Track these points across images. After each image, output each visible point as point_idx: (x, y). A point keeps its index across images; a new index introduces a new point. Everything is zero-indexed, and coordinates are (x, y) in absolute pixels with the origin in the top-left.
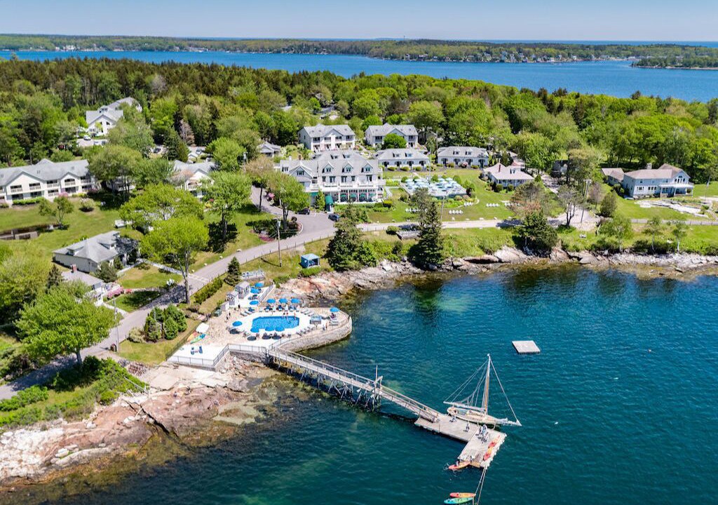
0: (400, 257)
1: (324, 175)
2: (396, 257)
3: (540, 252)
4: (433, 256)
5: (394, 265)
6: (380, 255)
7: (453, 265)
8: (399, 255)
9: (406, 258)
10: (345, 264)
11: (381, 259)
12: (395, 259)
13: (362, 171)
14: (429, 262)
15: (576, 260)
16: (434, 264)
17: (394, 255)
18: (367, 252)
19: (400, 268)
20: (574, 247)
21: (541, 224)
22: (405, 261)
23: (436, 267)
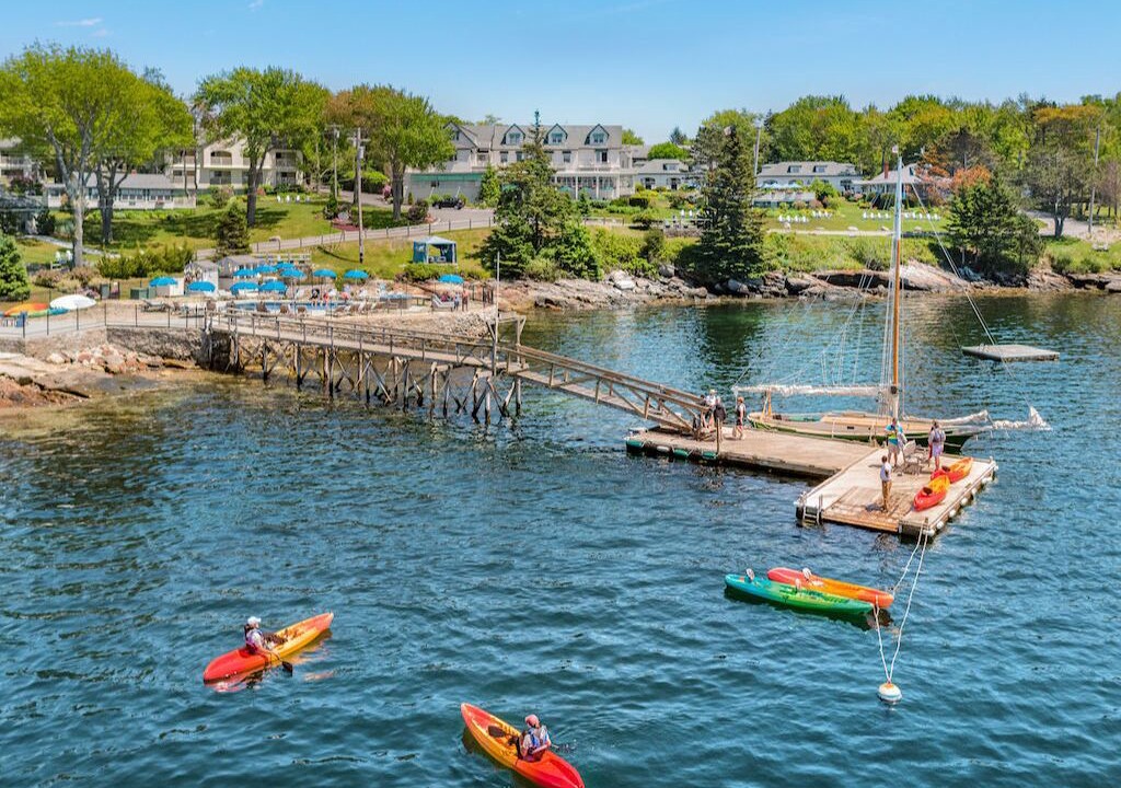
0: (658, 266)
1: (505, 147)
2: (647, 265)
3: (1001, 275)
4: (737, 255)
5: (642, 282)
6: (609, 259)
7: (787, 285)
8: (654, 260)
9: (671, 269)
10: (519, 259)
11: (608, 267)
12: (644, 270)
13: (587, 142)
14: (727, 271)
15: (1094, 289)
16: (741, 277)
17: (645, 262)
18: (575, 240)
19: (656, 288)
20: (1086, 262)
21: (998, 202)
22: (669, 276)
23: (745, 287)
